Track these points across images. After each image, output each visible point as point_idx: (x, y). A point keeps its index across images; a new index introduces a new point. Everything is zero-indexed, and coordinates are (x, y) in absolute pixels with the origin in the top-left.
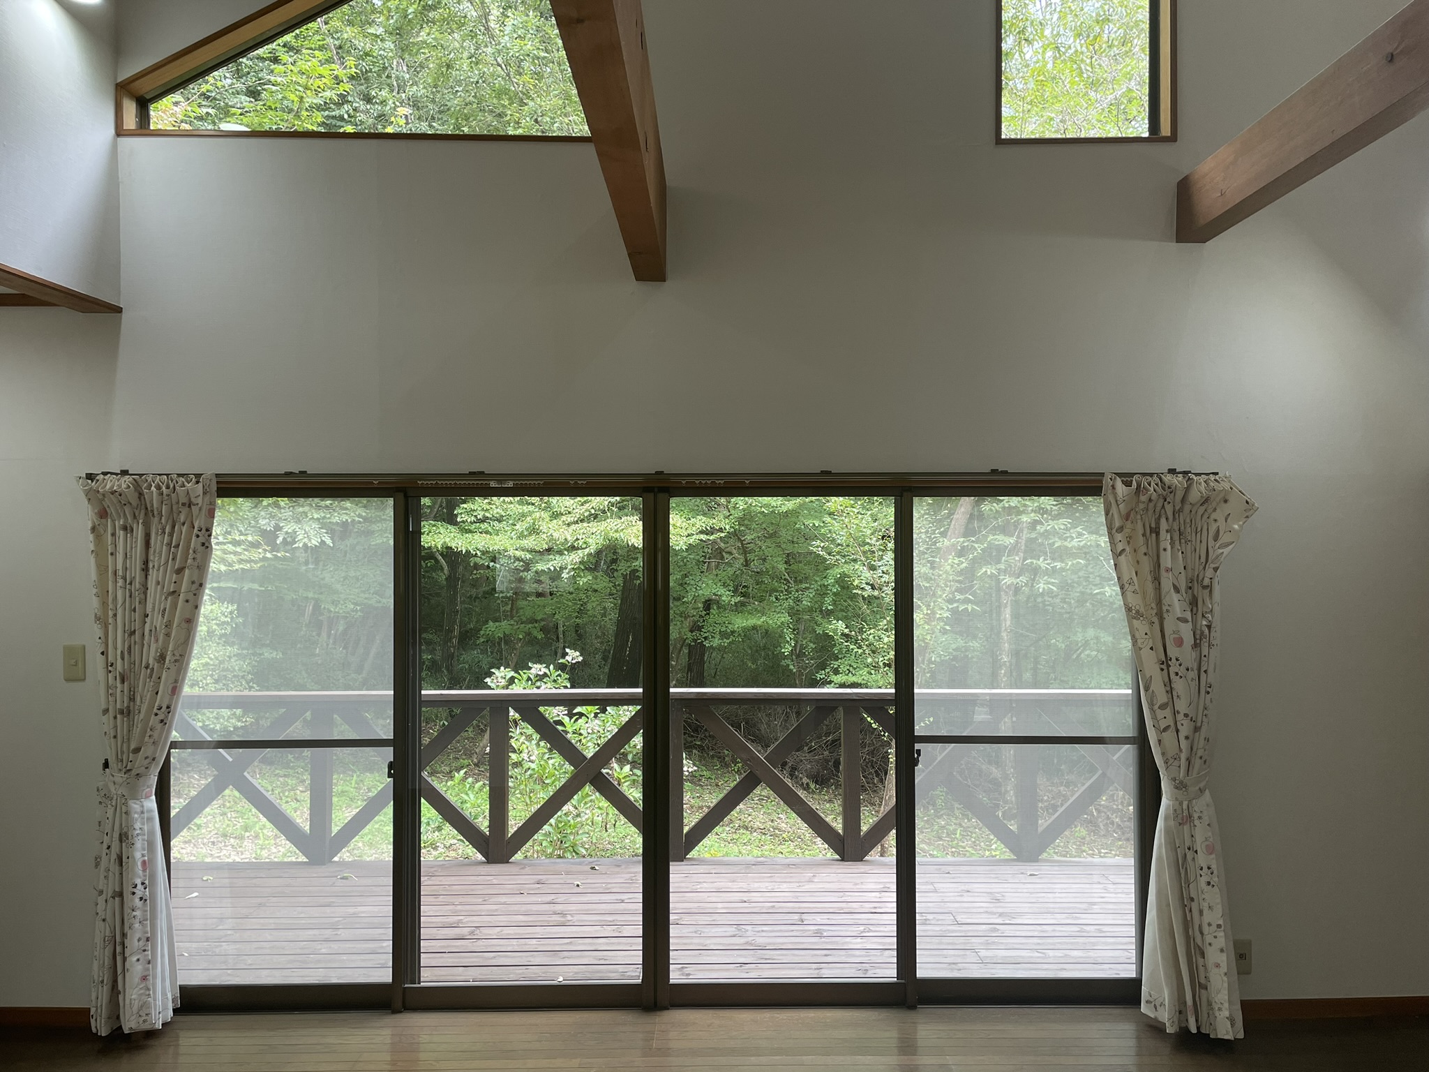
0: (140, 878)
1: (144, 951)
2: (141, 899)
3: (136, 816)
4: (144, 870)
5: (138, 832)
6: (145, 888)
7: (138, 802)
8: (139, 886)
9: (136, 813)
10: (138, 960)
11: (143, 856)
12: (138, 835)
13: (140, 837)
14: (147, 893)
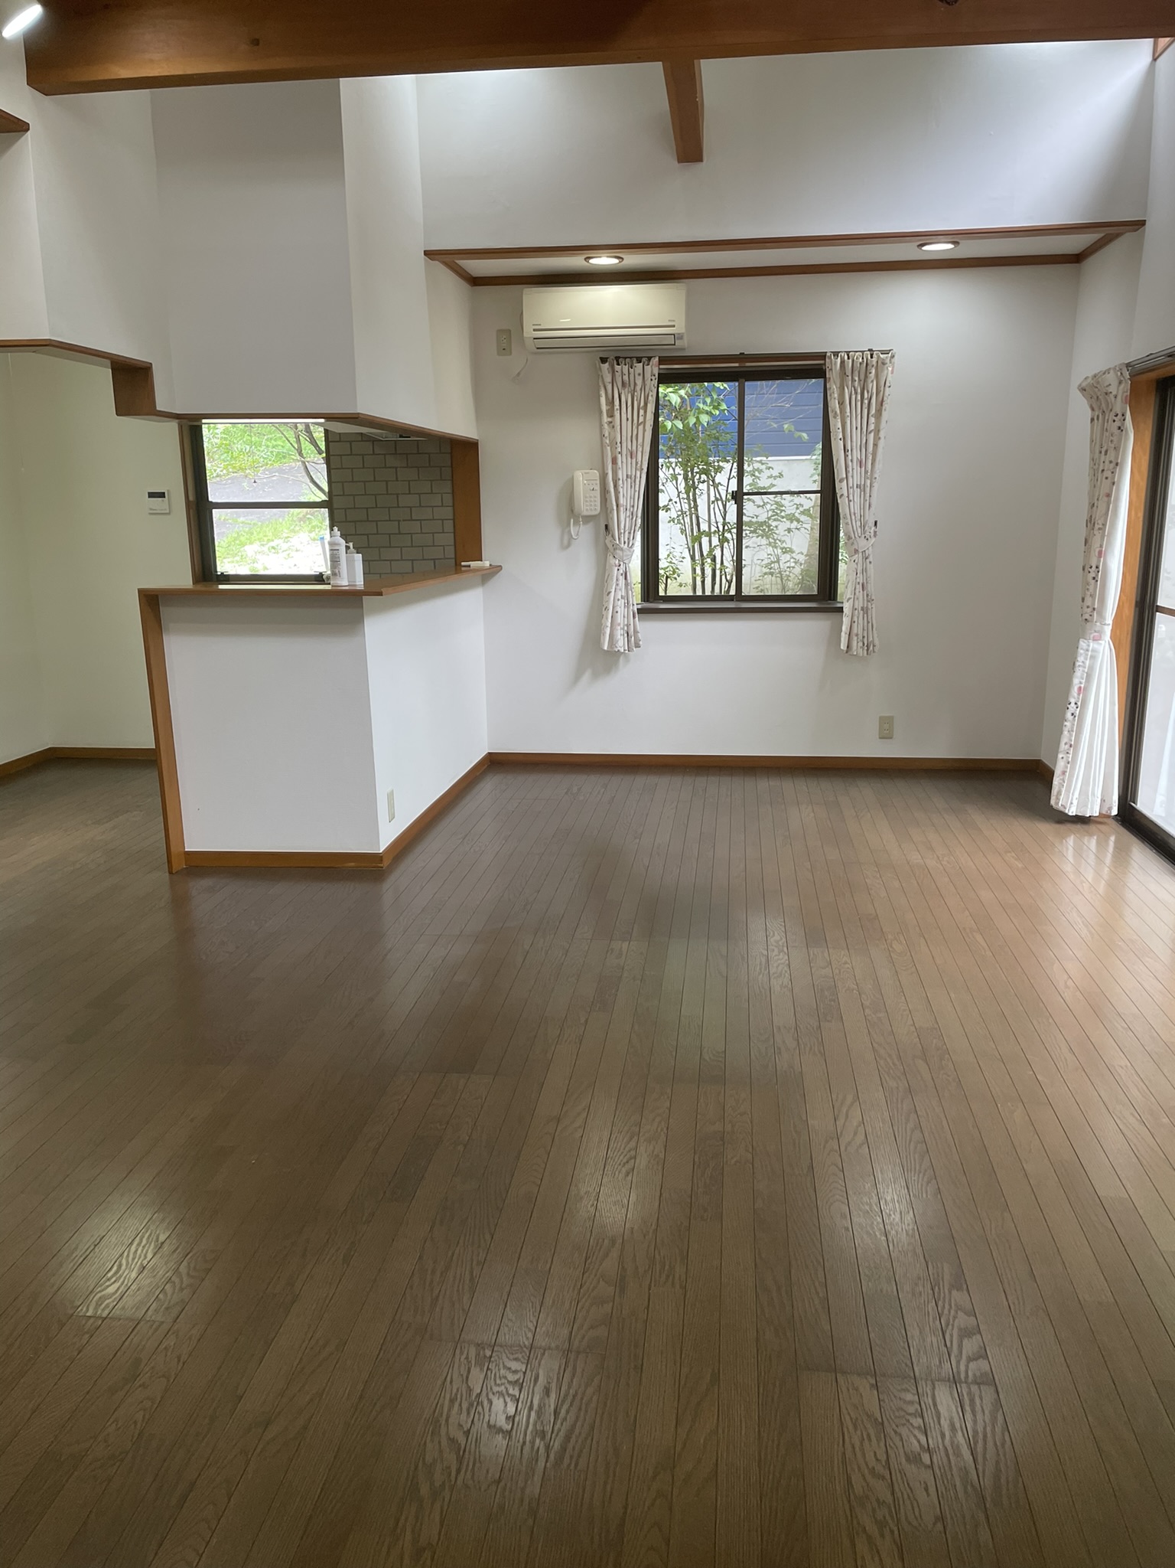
0: (1074, 698)
1: (1068, 753)
2: (1073, 714)
3: (1082, 651)
4: (1079, 694)
5: (1081, 664)
6: (1077, 708)
7: (1086, 641)
8: (1073, 705)
9: (1082, 649)
10: (1062, 758)
11: (1081, 683)
12: (1079, 666)
13: (1081, 669)
14: (1078, 712)
